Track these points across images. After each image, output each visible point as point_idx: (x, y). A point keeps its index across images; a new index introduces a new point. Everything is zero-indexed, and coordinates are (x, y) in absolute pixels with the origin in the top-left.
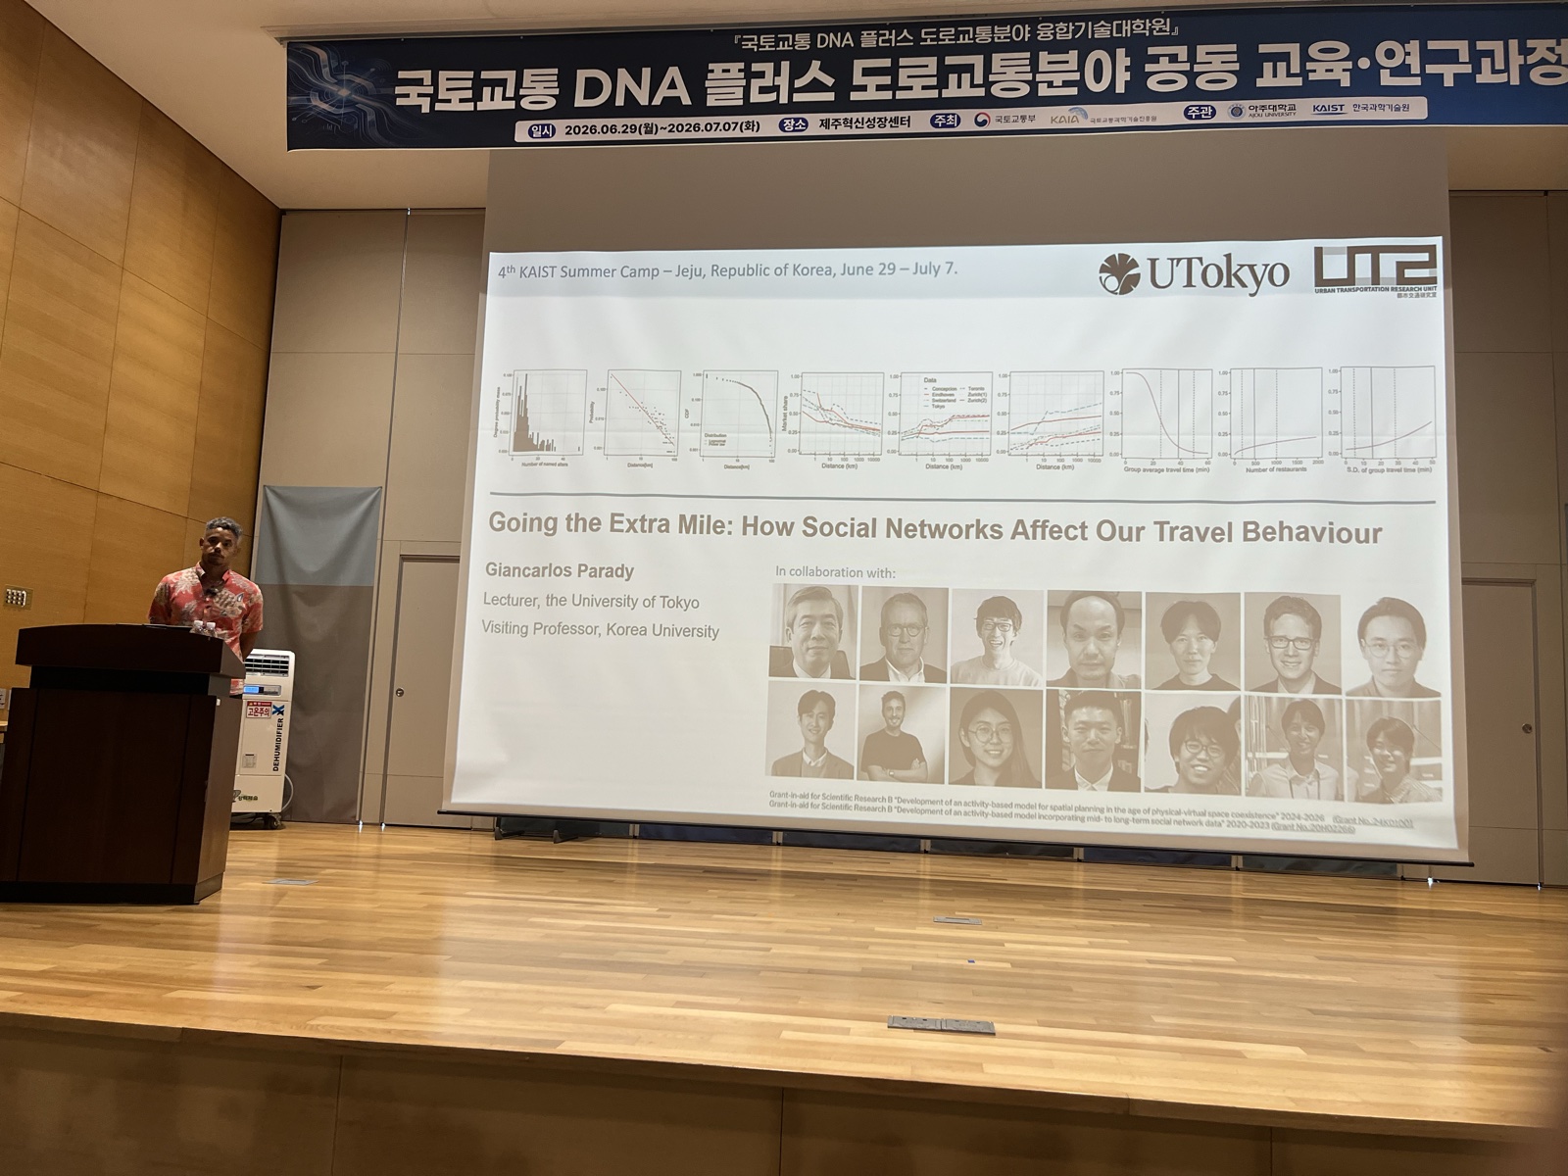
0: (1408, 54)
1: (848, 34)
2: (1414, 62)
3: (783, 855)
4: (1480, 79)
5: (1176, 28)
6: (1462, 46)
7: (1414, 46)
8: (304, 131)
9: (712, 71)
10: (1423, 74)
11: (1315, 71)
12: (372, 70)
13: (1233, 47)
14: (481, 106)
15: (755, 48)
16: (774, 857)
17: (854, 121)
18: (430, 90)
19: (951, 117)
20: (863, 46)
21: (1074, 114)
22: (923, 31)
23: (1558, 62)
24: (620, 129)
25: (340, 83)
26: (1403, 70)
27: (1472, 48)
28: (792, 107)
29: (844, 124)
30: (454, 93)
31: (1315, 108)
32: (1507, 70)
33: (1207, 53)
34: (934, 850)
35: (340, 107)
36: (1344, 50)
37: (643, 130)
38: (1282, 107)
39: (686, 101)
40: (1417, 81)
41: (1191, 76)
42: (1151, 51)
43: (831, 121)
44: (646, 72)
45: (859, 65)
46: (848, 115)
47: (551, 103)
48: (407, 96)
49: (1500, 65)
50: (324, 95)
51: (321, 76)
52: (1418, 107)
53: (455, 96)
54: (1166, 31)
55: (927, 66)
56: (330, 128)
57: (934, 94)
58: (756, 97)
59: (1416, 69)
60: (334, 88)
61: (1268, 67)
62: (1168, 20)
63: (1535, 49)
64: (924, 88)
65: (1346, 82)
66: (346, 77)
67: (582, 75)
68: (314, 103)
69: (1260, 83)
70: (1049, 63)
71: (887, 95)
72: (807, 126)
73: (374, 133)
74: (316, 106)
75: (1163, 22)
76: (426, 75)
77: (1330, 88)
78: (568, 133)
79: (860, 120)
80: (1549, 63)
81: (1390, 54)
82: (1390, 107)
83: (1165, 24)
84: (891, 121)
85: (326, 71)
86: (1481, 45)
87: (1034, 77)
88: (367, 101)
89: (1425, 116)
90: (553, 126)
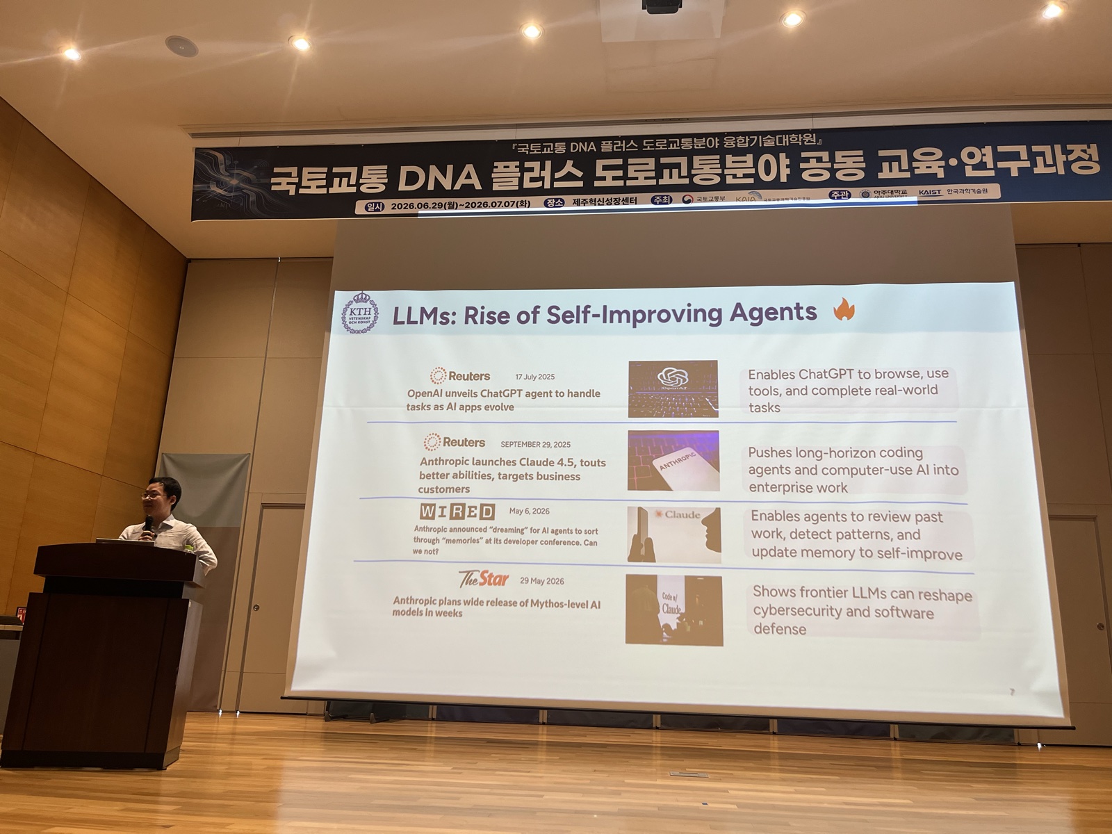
0: (984, 155)
1: (592, 143)
2: (989, 161)
3: (547, 731)
4: (1036, 171)
5: (820, 140)
6: (1022, 149)
7: (988, 150)
8: (204, 207)
9: (497, 167)
10: (995, 168)
11: (918, 168)
12: (256, 167)
13: (861, 153)
14: (331, 191)
15: (527, 152)
16: (540, 732)
17: (597, 200)
18: (296, 180)
19: (665, 197)
20: (602, 151)
21: (753, 196)
22: (645, 141)
23: (1090, 159)
24: (431, 205)
25: (231, 176)
26: (981, 166)
27: (1029, 151)
28: (553, 191)
29: (589, 203)
30: (313, 182)
31: (920, 192)
32: (1055, 164)
33: (843, 157)
34: (663, 727)
35: (231, 192)
36: (939, 153)
37: (447, 207)
38: (897, 191)
39: (478, 187)
40: (992, 173)
41: (833, 171)
42: (804, 155)
43: (581, 201)
44: (450, 168)
45: (600, 163)
46: (593, 197)
47: (382, 188)
48: (280, 184)
49: (1050, 161)
50: (219, 184)
51: (219, 171)
52: (994, 191)
53: (313, 184)
54: (813, 142)
55: (648, 164)
56: (222, 206)
57: (653, 182)
58: (527, 184)
59: (990, 165)
60: (227, 179)
61: (885, 165)
62: (814, 135)
63: (1073, 151)
64: (646, 178)
65: (941, 174)
66: (236, 171)
67: (404, 170)
68: (212, 189)
69: (881, 176)
70: (733, 162)
71: (621, 183)
72: (563, 204)
73: (254, 209)
74: (214, 191)
75: (811, 136)
76: (294, 170)
77: (931, 179)
78: (393, 208)
79: (602, 200)
80: (1085, 160)
81: (971, 156)
82: (974, 190)
83: (812, 137)
84: (623, 200)
85: (222, 168)
86: (1035, 149)
87: (723, 171)
88: (251, 188)
89: (999, 196)
90: (383, 204)
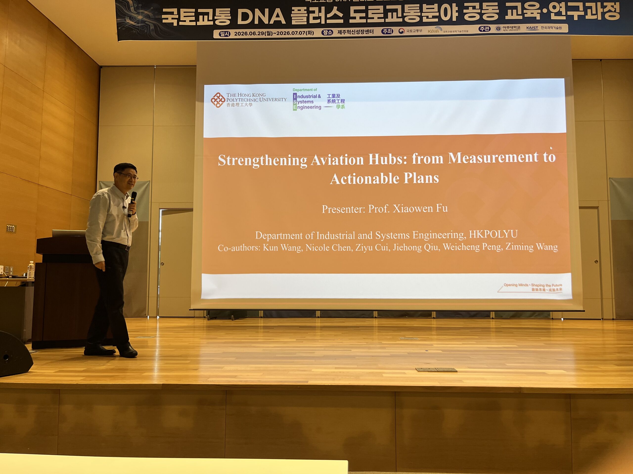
0: (561, 7)
2: (563, 11)
4: (587, 17)
6: (580, 5)
7: (563, 4)
8: (124, 33)
9: (294, 10)
10: (566, 15)
11: (527, 13)
12: (152, 8)
13: (496, 4)
14: (199, 24)
15: (311, 1)
17: (351, 31)
18: (177, 17)
19: (389, 30)
20: (354, 1)
21: (437, 29)
23: (615, 11)
24: (257, 33)
25: (138, 13)
26: (559, 14)
27: (584, 5)
28: (327, 25)
29: (347, 32)
32: (597, 14)
33: (487, 6)
35: (139, 23)
36: (538, 5)
37: (266, 34)
38: (515, 27)
39: (284, 22)
40: (564, 18)
41: (481, 14)
42: (466, 5)
43: (342, 31)
44: (267, 10)
45: (352, 8)
46: (349, 29)
47: (228, 22)
48: (167, 19)
49: (594, 12)
50: (131, 18)
51: (130, 11)
52: (565, 28)
53: (188, 19)
55: (379, 9)
56: (134, 32)
57: (382, 21)
58: (312, 21)
59: (564, 13)
60: (136, 16)
61: (509, 11)
63: (607, 6)
64: (379, 18)
65: (538, 18)
66: (141, 11)
67: (240, 11)
68: (127, 21)
69: (507, 18)
70: (427, 9)
71: (364, 21)
72: (333, 33)
73: (153, 34)
74: (128, 23)
76: (175, 10)
77: (532, 20)
78: (235, 35)
79: (354, 31)
80: (612, 12)
81: (554, 7)
82: (555, 27)
84: (366, 31)
85: (132, 9)
86: (587, 4)
87: (421, 14)
88: (150, 21)
89: (567, 31)
90: (229, 32)
